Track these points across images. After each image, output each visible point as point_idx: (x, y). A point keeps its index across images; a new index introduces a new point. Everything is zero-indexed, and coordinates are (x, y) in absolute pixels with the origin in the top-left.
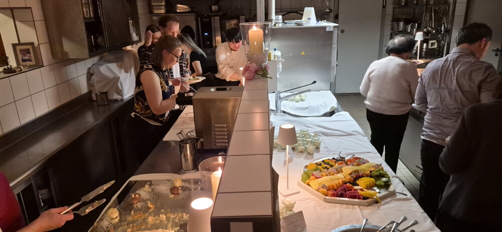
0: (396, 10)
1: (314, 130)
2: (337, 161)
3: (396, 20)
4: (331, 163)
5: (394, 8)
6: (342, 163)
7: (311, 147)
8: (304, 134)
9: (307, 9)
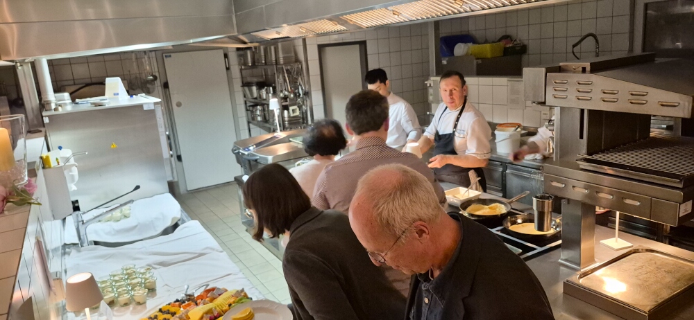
0: (244, 72)
1: (144, 263)
2: (180, 302)
3: (247, 84)
4: (173, 310)
5: (241, 70)
6: (189, 305)
7: (140, 293)
8: (128, 274)
9: (108, 80)
